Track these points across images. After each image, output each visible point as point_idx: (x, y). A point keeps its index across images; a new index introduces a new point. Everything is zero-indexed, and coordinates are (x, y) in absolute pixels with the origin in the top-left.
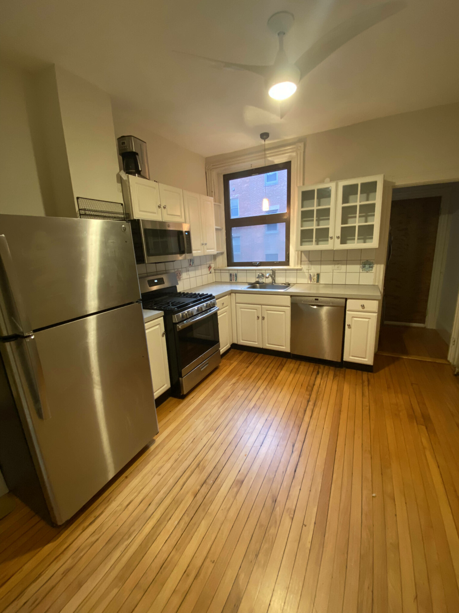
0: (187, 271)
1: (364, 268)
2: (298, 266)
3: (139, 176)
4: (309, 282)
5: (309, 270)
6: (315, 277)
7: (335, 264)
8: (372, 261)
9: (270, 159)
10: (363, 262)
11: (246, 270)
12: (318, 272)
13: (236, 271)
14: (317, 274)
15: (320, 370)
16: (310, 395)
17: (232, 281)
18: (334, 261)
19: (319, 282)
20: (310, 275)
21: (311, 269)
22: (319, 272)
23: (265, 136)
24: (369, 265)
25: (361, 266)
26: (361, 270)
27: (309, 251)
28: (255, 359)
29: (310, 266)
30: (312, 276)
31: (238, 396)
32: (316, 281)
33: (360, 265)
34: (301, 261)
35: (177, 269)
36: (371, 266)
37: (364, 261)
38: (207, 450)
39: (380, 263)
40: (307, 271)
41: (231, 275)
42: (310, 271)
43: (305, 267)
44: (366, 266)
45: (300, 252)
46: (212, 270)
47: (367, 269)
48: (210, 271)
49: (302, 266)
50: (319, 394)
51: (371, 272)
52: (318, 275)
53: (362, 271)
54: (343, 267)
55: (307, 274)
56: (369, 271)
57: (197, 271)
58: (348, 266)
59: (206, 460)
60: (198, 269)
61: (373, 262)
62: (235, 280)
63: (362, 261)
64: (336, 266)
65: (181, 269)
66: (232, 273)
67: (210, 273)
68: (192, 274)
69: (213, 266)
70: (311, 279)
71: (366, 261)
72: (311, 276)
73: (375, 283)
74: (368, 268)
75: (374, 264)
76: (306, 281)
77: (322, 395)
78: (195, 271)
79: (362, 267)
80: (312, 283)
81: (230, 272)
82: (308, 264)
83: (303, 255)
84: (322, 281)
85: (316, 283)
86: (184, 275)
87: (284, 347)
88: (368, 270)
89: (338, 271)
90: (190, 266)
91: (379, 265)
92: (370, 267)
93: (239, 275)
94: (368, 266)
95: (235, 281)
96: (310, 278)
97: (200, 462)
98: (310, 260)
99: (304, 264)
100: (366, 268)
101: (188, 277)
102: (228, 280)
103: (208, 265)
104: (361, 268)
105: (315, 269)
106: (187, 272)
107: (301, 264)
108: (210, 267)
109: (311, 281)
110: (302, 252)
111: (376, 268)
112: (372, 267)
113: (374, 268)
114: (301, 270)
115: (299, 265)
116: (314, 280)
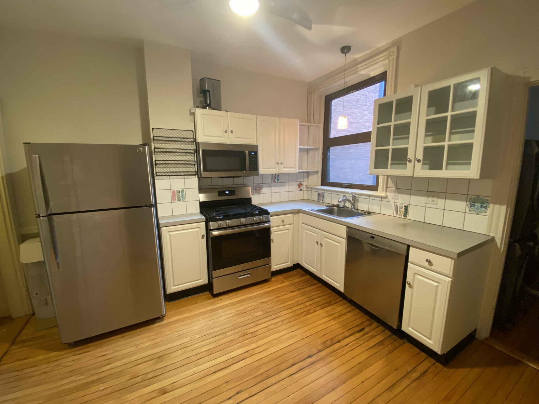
0: (269, 186)
1: (472, 207)
2: (382, 193)
3: (210, 108)
4: (395, 215)
5: (395, 199)
6: (402, 210)
7: (429, 196)
8: (485, 198)
9: (361, 72)
10: (471, 199)
11: (332, 191)
12: (407, 203)
13: (323, 191)
14: (405, 206)
15: (367, 329)
16: (320, 351)
17: (320, 201)
18: (428, 191)
19: (407, 217)
20: (397, 205)
21: (398, 199)
22: (409, 204)
23: (345, 50)
24: (481, 203)
25: (468, 203)
26: (467, 210)
27: (397, 176)
28: (310, 286)
29: (397, 194)
30: (399, 208)
31: (253, 316)
32: (403, 215)
33: (467, 201)
34: (387, 188)
35: (257, 184)
36: (485, 205)
37: (473, 197)
38: (179, 349)
39: (501, 204)
40: (393, 200)
41: (319, 194)
42: (396, 201)
43: (390, 195)
44: (476, 204)
45: (386, 177)
46: (303, 188)
47: (477, 209)
48: (301, 188)
49: (388, 194)
50: (331, 356)
51: (483, 214)
52: (406, 208)
53: (470, 211)
54: (441, 202)
55: (393, 204)
56: (480, 212)
57: (282, 188)
58: (447, 201)
59: (168, 357)
60: (284, 186)
61: (487, 200)
62: (322, 199)
63: (469, 197)
64: (430, 199)
65: (261, 185)
66: (320, 193)
67: (301, 190)
68: (275, 189)
69: (305, 184)
70: (398, 211)
71: (476, 197)
72: (397, 207)
73: (490, 233)
74: (479, 207)
75: (489, 204)
76: (391, 212)
77: (334, 358)
78: (279, 187)
79: (469, 206)
80: (398, 216)
81: (319, 191)
82: (395, 192)
83: (390, 180)
84: (410, 216)
85: (402, 217)
86: (265, 190)
87: (338, 285)
88: (479, 210)
89: (433, 206)
90: (274, 182)
91: (497, 207)
92: (482, 207)
93: (326, 195)
94: (480, 205)
95: (321, 201)
96: (397, 209)
97: (165, 355)
98: (397, 188)
99: (391, 192)
100: (476, 207)
101: (270, 191)
102: (316, 199)
103: (298, 183)
104: (467, 207)
105: (403, 200)
106: (269, 188)
107: (386, 191)
108: (300, 185)
109: (397, 214)
110: (388, 176)
111: (493, 210)
112: (486, 207)
113: (489, 210)
114: (386, 197)
115: (384, 192)
116: (401, 214)
